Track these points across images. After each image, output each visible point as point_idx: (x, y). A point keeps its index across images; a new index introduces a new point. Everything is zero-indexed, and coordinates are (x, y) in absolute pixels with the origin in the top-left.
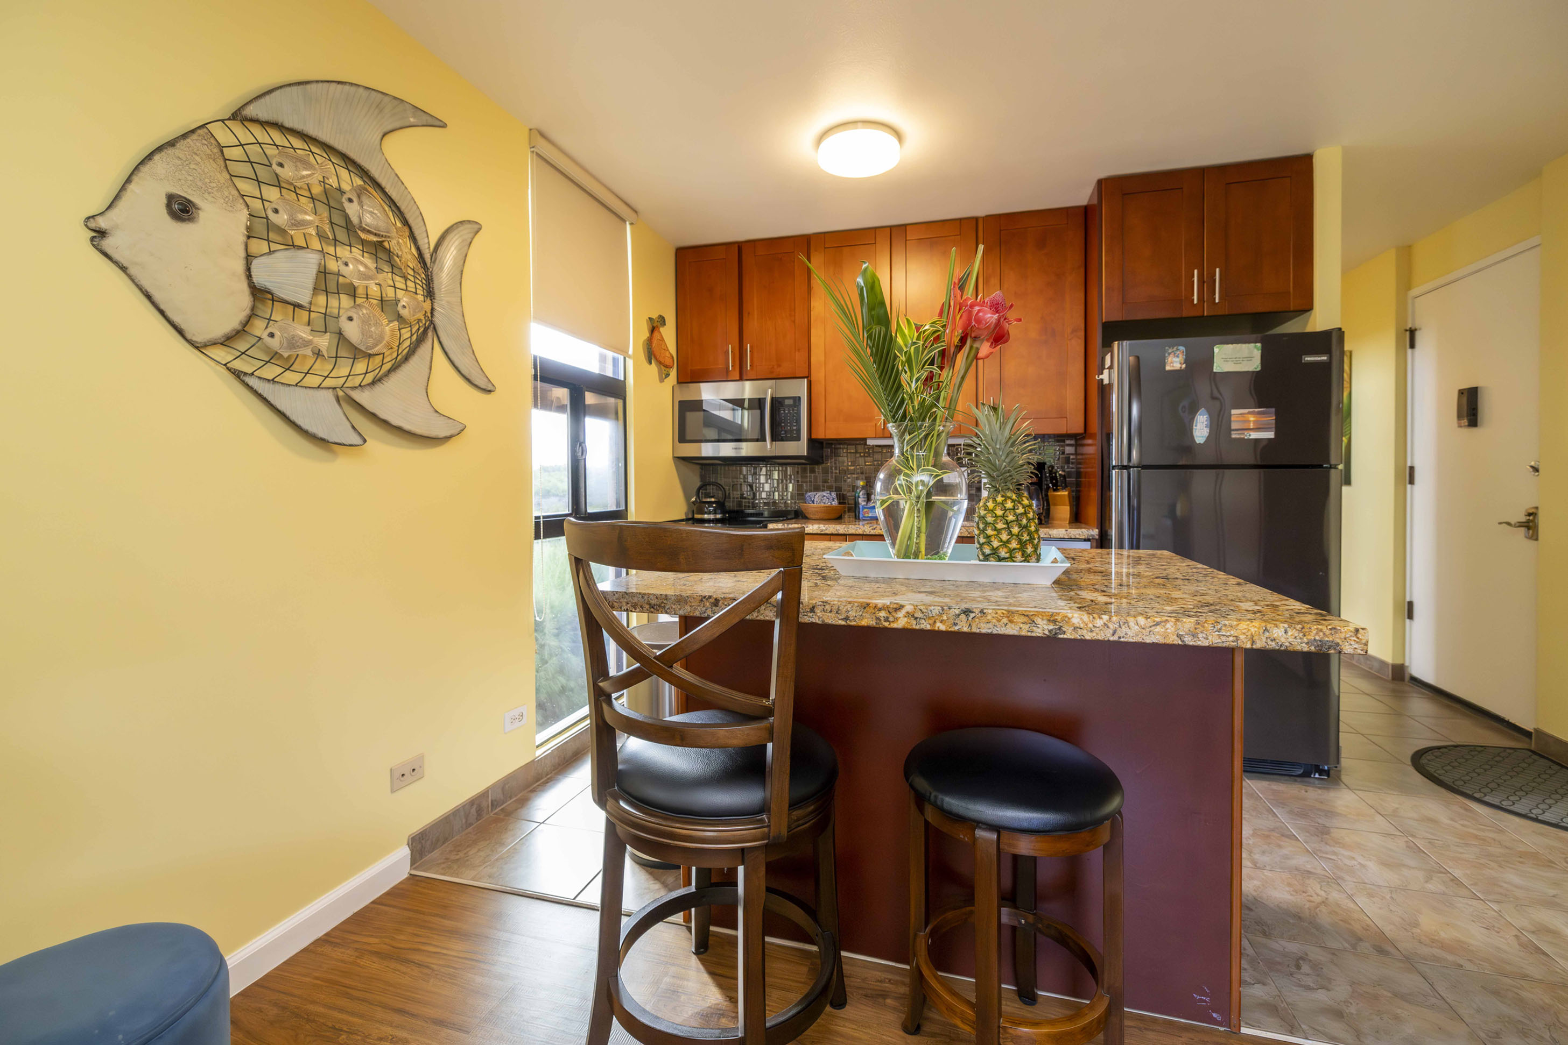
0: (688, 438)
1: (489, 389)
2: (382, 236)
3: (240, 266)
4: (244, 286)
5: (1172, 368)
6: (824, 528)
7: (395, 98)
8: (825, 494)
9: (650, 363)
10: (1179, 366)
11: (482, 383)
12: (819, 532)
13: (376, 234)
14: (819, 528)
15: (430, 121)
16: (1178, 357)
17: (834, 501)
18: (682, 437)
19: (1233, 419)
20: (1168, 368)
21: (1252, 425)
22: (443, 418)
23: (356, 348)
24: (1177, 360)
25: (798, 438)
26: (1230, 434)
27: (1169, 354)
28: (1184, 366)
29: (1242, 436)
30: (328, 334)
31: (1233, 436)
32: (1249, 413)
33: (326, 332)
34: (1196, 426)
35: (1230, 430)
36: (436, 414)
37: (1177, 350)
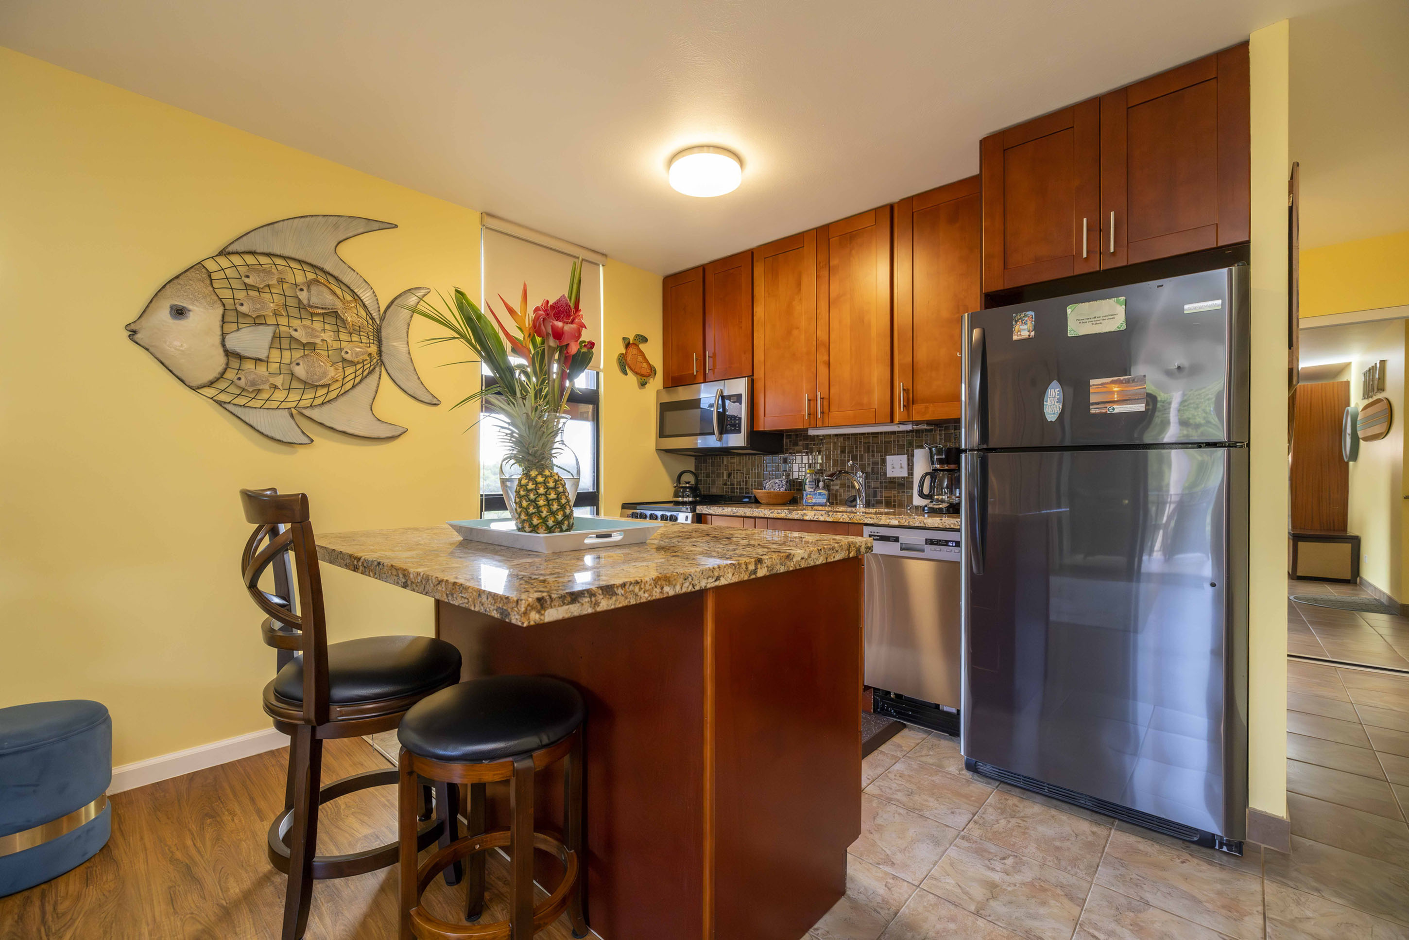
0: (667, 433)
1: (434, 403)
2: (329, 309)
3: (217, 340)
4: (221, 351)
5: (1020, 337)
6: (735, 511)
7: (350, 217)
8: (777, 481)
9: (626, 374)
10: (1028, 333)
11: (428, 398)
12: (732, 514)
13: (322, 308)
14: (732, 510)
15: (382, 226)
16: (1026, 324)
17: (782, 487)
18: (662, 433)
19: (1091, 390)
20: (1015, 338)
21: (1116, 396)
22: (385, 424)
23: (305, 382)
24: (1025, 327)
25: (739, 431)
26: (1089, 409)
27: (1016, 322)
28: (1033, 334)
29: (1104, 411)
30: (282, 375)
31: (1093, 411)
32: (1112, 382)
33: (280, 374)
34: (1047, 402)
35: (1088, 404)
36: (378, 422)
37: (1025, 316)
